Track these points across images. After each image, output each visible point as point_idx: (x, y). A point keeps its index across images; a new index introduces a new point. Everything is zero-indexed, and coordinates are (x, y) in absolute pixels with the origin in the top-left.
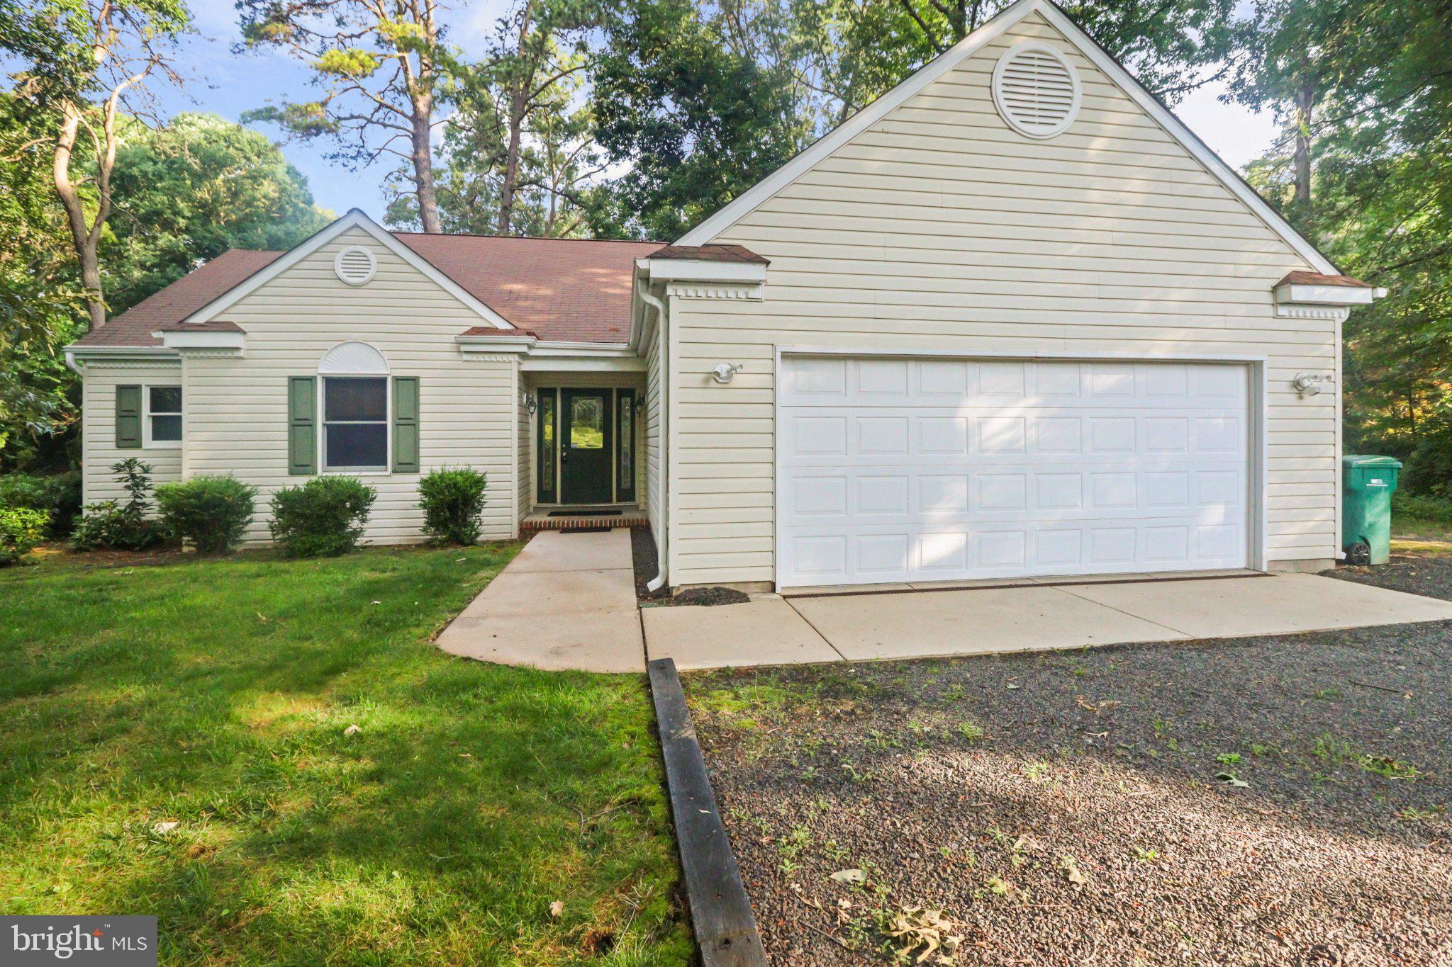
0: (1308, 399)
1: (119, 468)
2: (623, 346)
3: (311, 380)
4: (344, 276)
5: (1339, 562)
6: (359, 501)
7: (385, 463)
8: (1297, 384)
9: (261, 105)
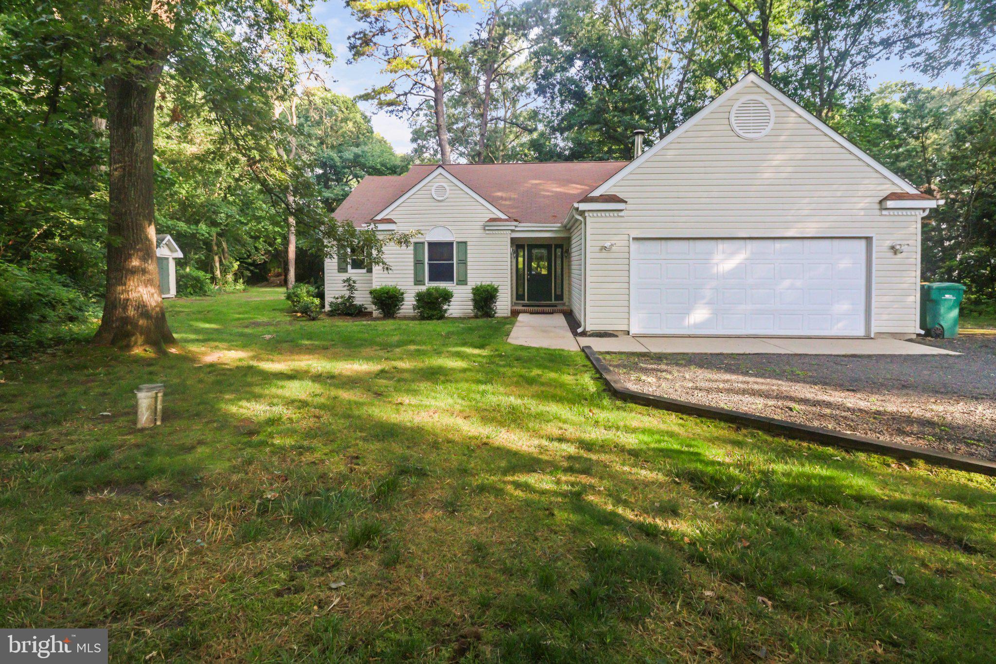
0: (899, 256)
1: (345, 281)
2: (559, 225)
3: (423, 243)
4: (435, 197)
5: (918, 335)
6: (447, 297)
7: (452, 280)
8: (893, 248)
9: (362, 93)
